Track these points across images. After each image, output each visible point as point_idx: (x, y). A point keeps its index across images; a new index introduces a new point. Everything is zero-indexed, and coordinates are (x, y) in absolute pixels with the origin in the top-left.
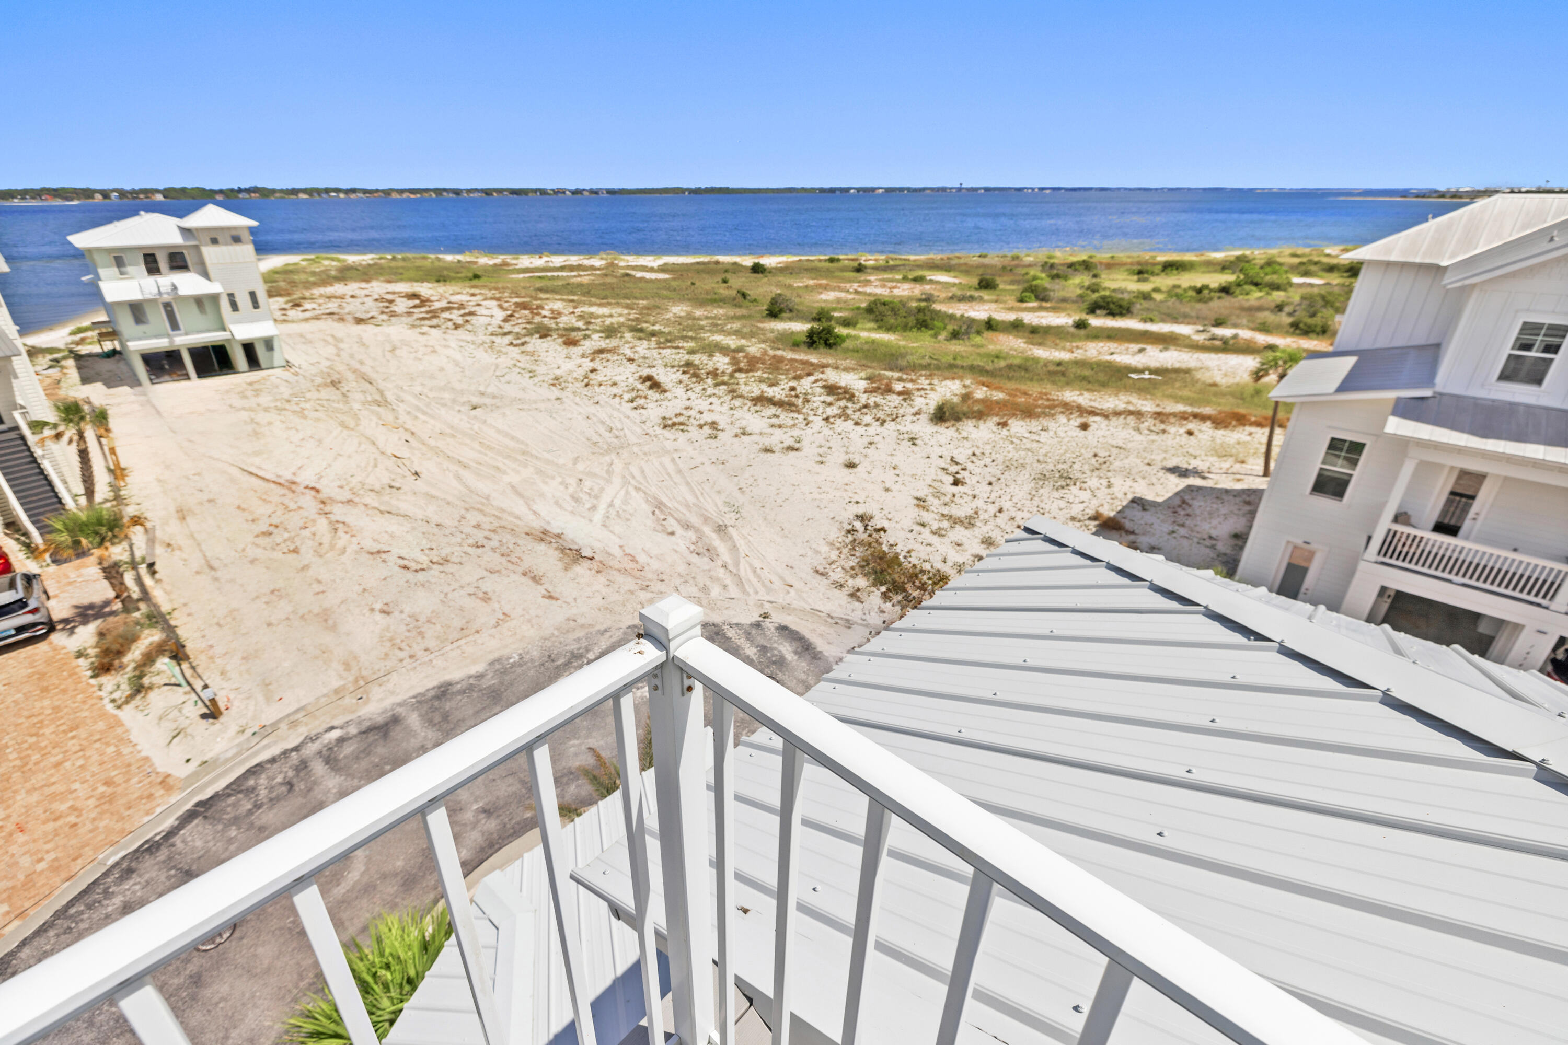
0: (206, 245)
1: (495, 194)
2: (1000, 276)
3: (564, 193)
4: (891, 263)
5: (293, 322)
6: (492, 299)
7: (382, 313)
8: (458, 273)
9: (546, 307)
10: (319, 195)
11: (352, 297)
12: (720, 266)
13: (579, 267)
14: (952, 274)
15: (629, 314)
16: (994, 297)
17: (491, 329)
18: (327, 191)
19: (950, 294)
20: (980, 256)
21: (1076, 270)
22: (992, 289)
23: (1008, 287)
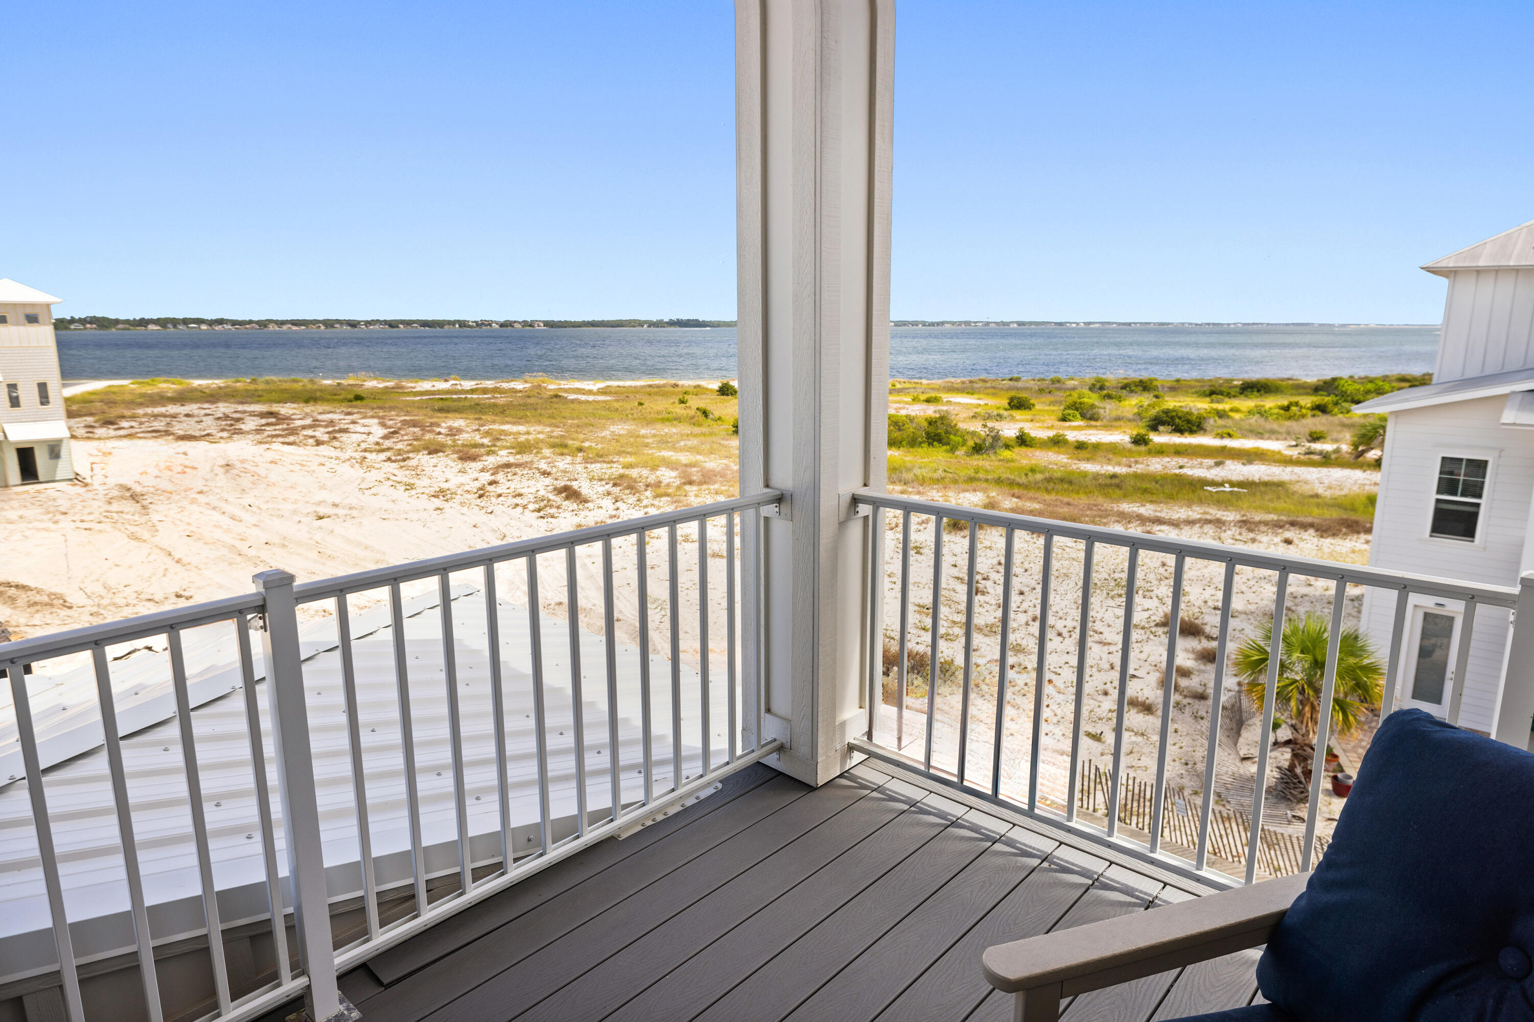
1: (402, 326)
2: (1036, 397)
3: (490, 325)
4: (898, 386)
5: (99, 439)
6: (373, 417)
7: (223, 430)
8: (335, 395)
9: (443, 425)
10: (175, 326)
12: (680, 389)
13: (495, 390)
14: (976, 396)
15: (552, 432)
16: (1029, 417)
17: (363, 446)
18: (186, 321)
19: (972, 414)
20: (1011, 380)
21: (1132, 391)
22: (1025, 409)
23: (1047, 408)
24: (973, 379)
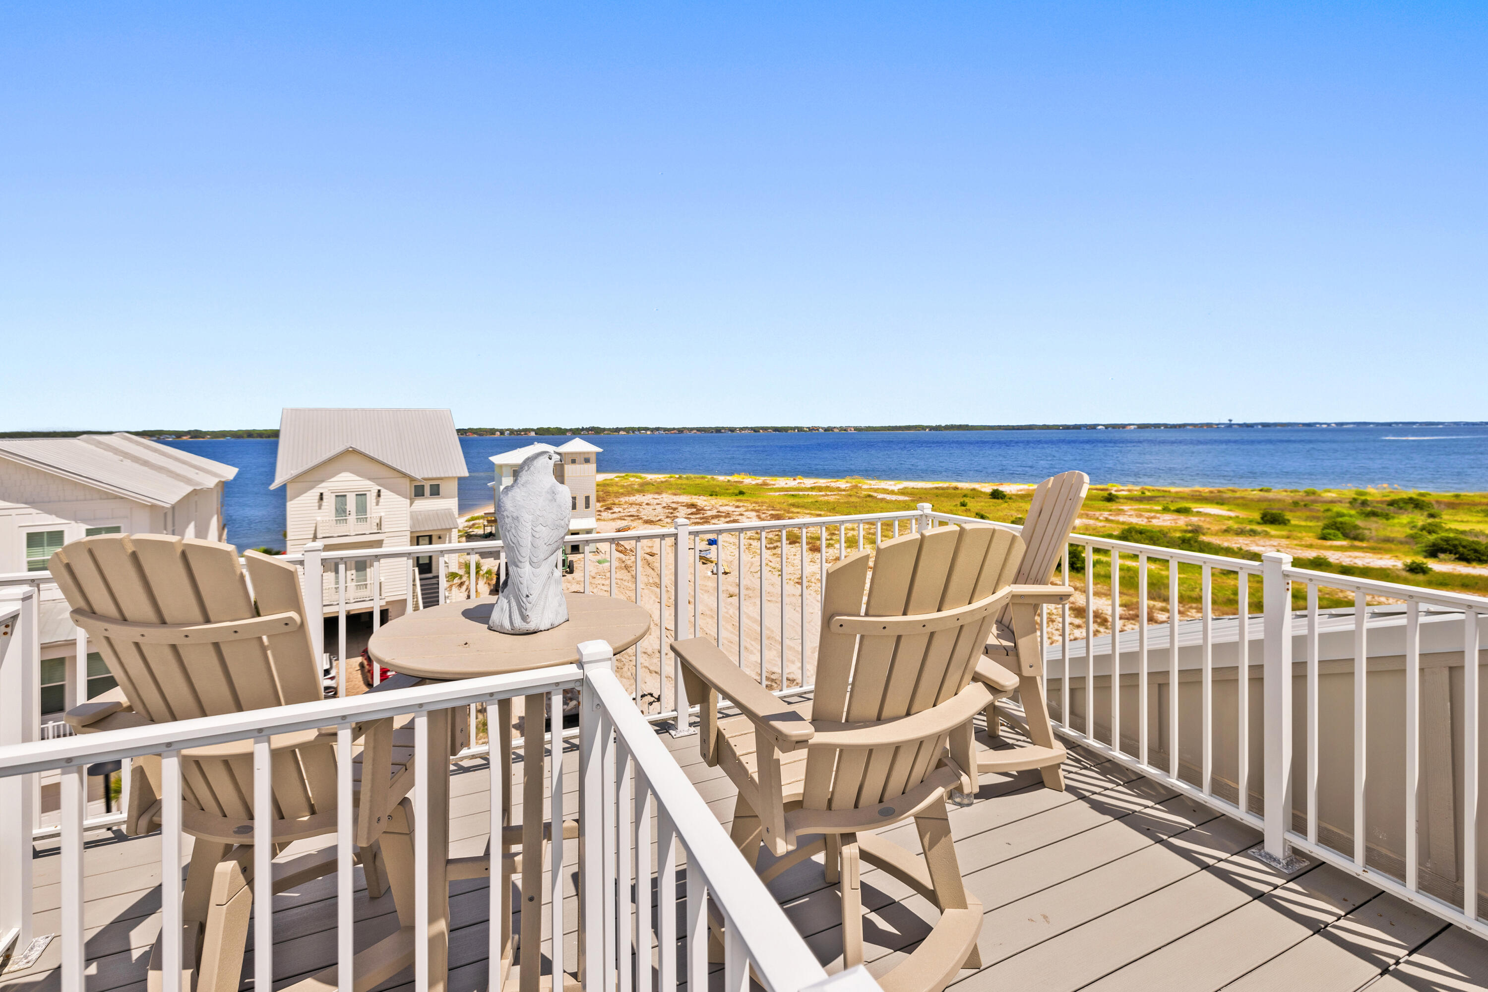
0: (568, 464)
2: (1291, 511)
3: (818, 430)
4: (1148, 494)
6: (752, 510)
7: (667, 517)
8: (727, 489)
10: (633, 432)
11: (647, 504)
12: (959, 491)
13: (827, 488)
14: (1225, 507)
15: (870, 529)
16: (1284, 533)
18: (639, 429)
19: (1224, 527)
20: (1261, 490)
21: (1401, 508)
22: (1280, 524)
23: (1303, 523)
24: (1221, 489)
